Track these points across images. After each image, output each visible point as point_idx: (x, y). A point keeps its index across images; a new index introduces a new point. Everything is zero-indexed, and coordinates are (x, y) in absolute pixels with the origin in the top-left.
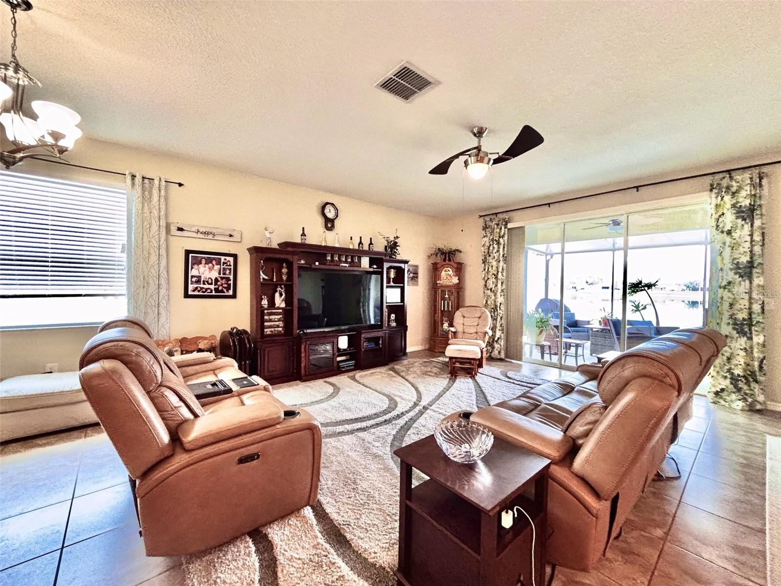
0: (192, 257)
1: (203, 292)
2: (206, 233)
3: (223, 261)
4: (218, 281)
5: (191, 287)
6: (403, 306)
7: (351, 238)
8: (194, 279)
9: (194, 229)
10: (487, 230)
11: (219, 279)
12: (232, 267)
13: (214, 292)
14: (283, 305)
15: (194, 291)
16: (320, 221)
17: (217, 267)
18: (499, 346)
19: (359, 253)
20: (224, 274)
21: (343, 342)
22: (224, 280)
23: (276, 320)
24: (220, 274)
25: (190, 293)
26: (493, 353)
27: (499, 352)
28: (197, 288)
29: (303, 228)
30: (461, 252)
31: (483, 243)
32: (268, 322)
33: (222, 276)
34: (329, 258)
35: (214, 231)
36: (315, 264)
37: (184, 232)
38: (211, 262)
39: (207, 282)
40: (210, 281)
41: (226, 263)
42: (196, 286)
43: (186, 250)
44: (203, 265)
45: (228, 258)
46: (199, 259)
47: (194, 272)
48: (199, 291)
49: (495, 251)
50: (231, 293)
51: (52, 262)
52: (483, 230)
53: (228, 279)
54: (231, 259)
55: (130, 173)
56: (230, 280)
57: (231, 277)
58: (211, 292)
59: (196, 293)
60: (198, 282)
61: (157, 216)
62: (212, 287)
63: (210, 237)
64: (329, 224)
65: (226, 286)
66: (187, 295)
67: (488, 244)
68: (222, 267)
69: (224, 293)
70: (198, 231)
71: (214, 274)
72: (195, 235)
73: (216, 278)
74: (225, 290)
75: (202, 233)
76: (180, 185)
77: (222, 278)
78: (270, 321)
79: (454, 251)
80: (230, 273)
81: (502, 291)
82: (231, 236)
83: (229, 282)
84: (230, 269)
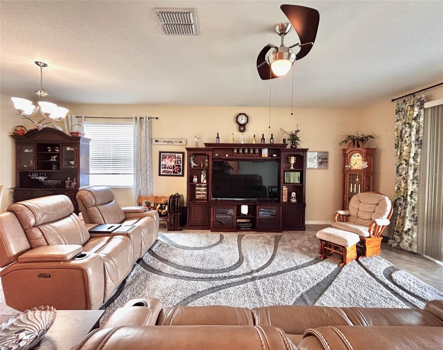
0: (162, 155)
1: (167, 173)
2: (168, 142)
3: (177, 156)
4: (175, 167)
5: (162, 170)
6: (302, 186)
7: (254, 136)
8: (163, 166)
9: (163, 141)
10: (400, 113)
11: (175, 166)
12: (181, 159)
13: (172, 173)
14: (205, 182)
15: (163, 172)
16: (236, 126)
17: (174, 160)
18: (409, 237)
19: (260, 146)
20: (178, 163)
21: (245, 210)
22: (178, 166)
23: (203, 190)
24: (175, 163)
25: (161, 173)
26: (401, 244)
27: (410, 245)
28: (164, 171)
29: (218, 133)
30: (373, 138)
31: (396, 127)
32: (198, 191)
33: (176, 164)
34: (235, 151)
35: (172, 140)
36: (226, 156)
37: (158, 142)
38: (171, 157)
39: (169, 168)
40: (170, 168)
41: (179, 157)
42: (164, 170)
43: (159, 151)
44: (167, 159)
45: (180, 155)
46: (165, 156)
47: (163, 163)
48: (165, 172)
49: (407, 135)
50: (181, 173)
51: (112, 160)
52: (396, 113)
53: (179, 166)
54: (181, 155)
55: (135, 117)
56: (181, 166)
57: (181, 165)
58: (171, 173)
59: (164, 173)
60: (165, 168)
61: (145, 135)
62: (172, 170)
63: (170, 144)
64: (242, 128)
65: (178, 170)
66: (160, 175)
67: (400, 128)
68: (176, 159)
69: (178, 173)
70: (165, 141)
71: (173, 164)
72: (163, 143)
73: (174, 166)
74: (178, 172)
75: (166, 142)
76: (157, 118)
77: (176, 166)
78: (199, 190)
79: (367, 137)
80: (181, 162)
81: (415, 178)
82: (181, 142)
83: (180, 168)
84: (181, 161)
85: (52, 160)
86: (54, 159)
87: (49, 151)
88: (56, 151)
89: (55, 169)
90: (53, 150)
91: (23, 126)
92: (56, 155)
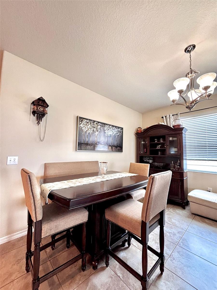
85: (157, 148)
86: (159, 147)
87: (156, 141)
88: (161, 142)
89: (160, 155)
90: (159, 140)
91: (140, 128)
92: (160, 145)
